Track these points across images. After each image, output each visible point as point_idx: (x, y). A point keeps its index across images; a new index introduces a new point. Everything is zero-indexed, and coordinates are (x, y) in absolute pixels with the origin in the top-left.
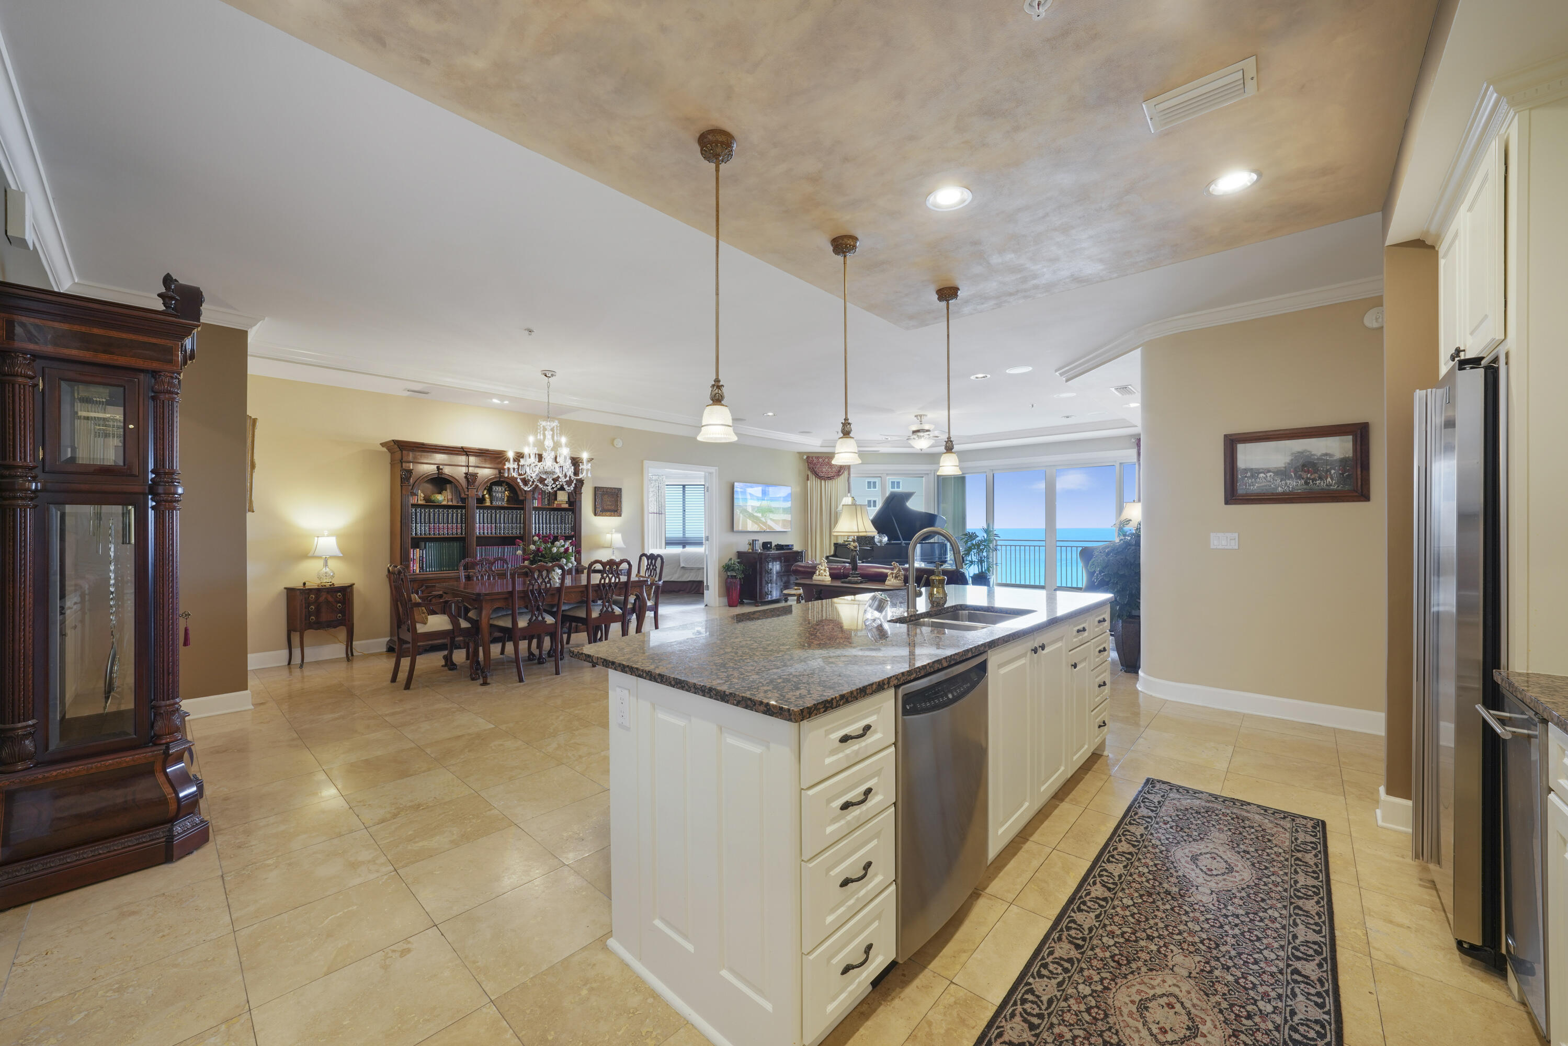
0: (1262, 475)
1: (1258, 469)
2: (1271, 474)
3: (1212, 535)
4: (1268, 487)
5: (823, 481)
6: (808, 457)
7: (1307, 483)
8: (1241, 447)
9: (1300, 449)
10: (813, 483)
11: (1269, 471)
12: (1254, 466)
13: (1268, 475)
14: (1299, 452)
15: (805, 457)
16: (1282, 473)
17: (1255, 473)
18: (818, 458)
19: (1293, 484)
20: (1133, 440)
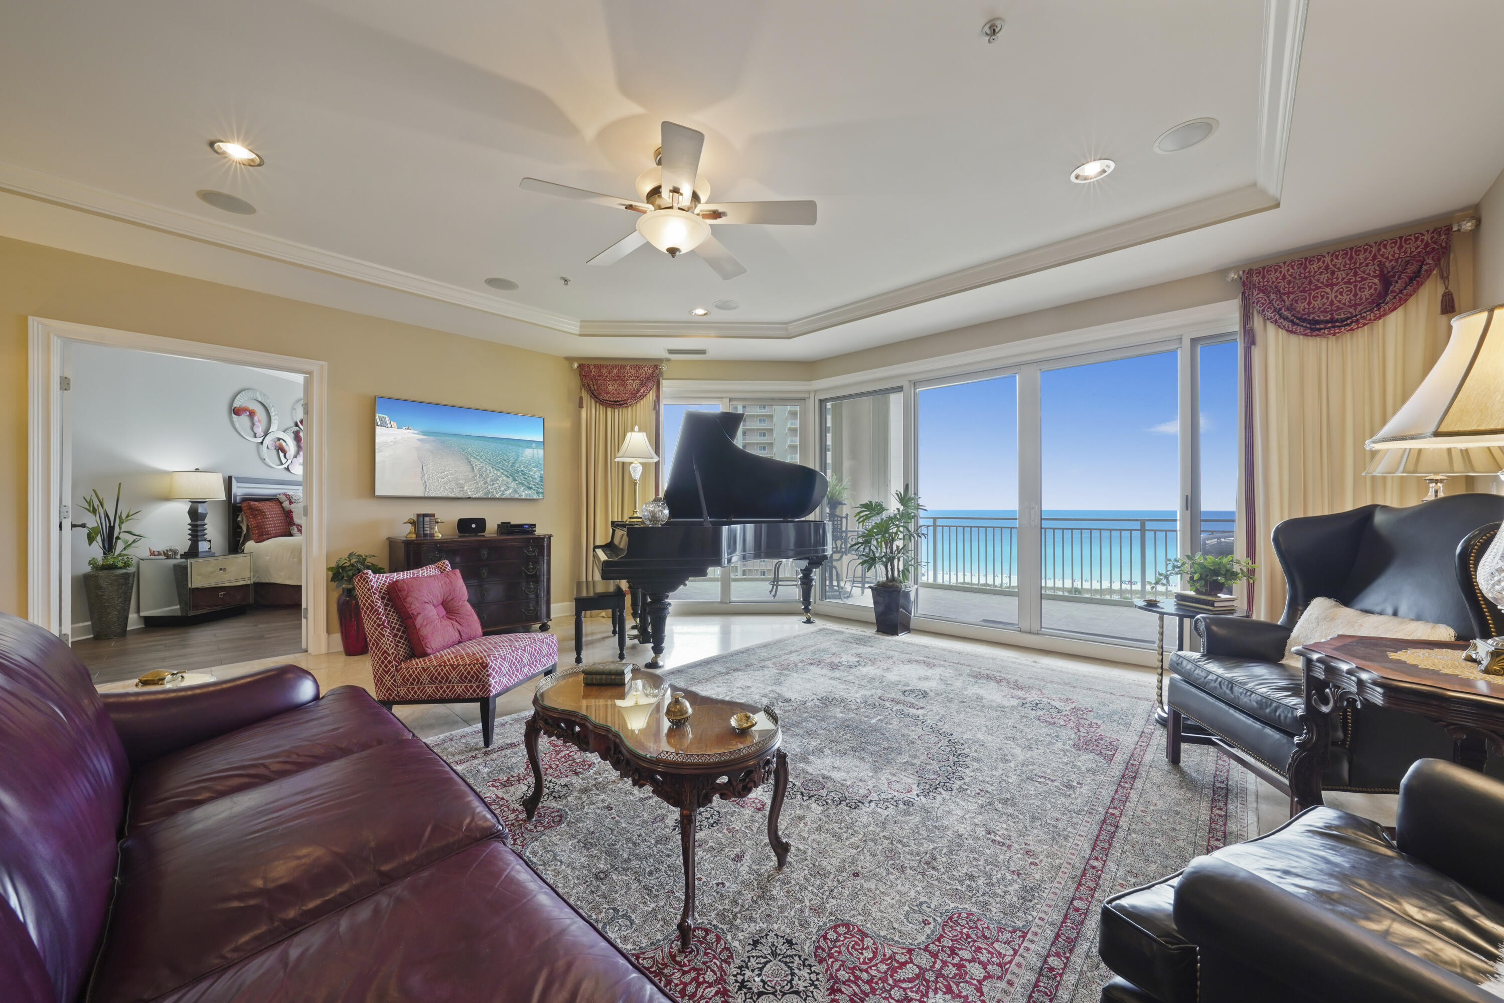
5: (609, 410)
6: (581, 366)
10: (590, 412)
15: (576, 365)
18: (599, 367)
20: (1233, 275)
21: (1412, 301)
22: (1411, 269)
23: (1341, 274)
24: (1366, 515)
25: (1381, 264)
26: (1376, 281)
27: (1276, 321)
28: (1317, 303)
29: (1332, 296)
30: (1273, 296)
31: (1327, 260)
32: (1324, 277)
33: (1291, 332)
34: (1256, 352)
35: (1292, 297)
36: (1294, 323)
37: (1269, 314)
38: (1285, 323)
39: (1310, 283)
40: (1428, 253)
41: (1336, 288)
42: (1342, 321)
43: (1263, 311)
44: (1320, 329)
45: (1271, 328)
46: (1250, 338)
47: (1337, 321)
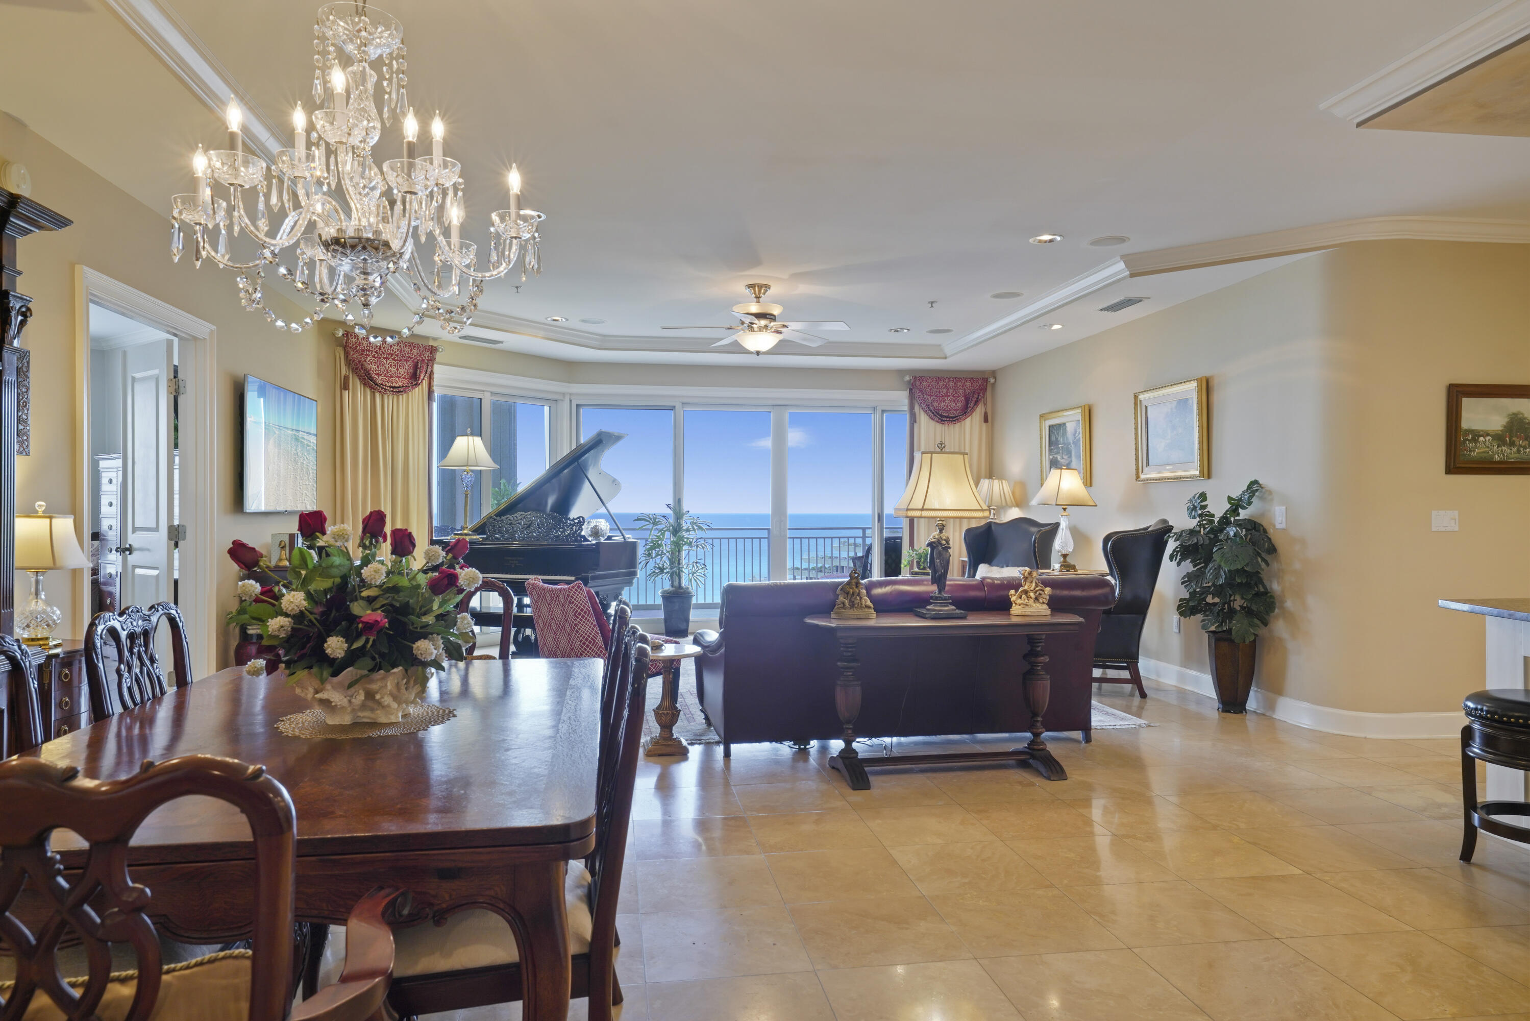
0: (1482, 439)
1: (1478, 431)
2: (1489, 437)
3: (1434, 513)
4: (1485, 455)
5: (381, 397)
6: (347, 334)
7: (1519, 451)
8: (1466, 402)
9: (1515, 410)
10: (355, 394)
11: (1488, 435)
12: (1474, 428)
13: (1488, 438)
14: (1514, 414)
15: (340, 333)
16: (1499, 438)
17: (1476, 435)
19: (1509, 453)
20: (907, 378)
21: (974, 413)
22: (976, 396)
23: (951, 391)
24: (989, 526)
25: (965, 390)
26: (963, 398)
27: (926, 411)
28: (942, 404)
29: (947, 402)
30: (925, 396)
31: (947, 381)
32: (945, 391)
33: (932, 419)
34: (916, 426)
35: (932, 398)
36: (935, 415)
37: (924, 406)
38: (931, 414)
39: (939, 392)
40: (981, 390)
41: (949, 398)
42: (954, 417)
43: (921, 403)
44: (944, 421)
45: (922, 413)
46: (913, 419)
47: (950, 417)
